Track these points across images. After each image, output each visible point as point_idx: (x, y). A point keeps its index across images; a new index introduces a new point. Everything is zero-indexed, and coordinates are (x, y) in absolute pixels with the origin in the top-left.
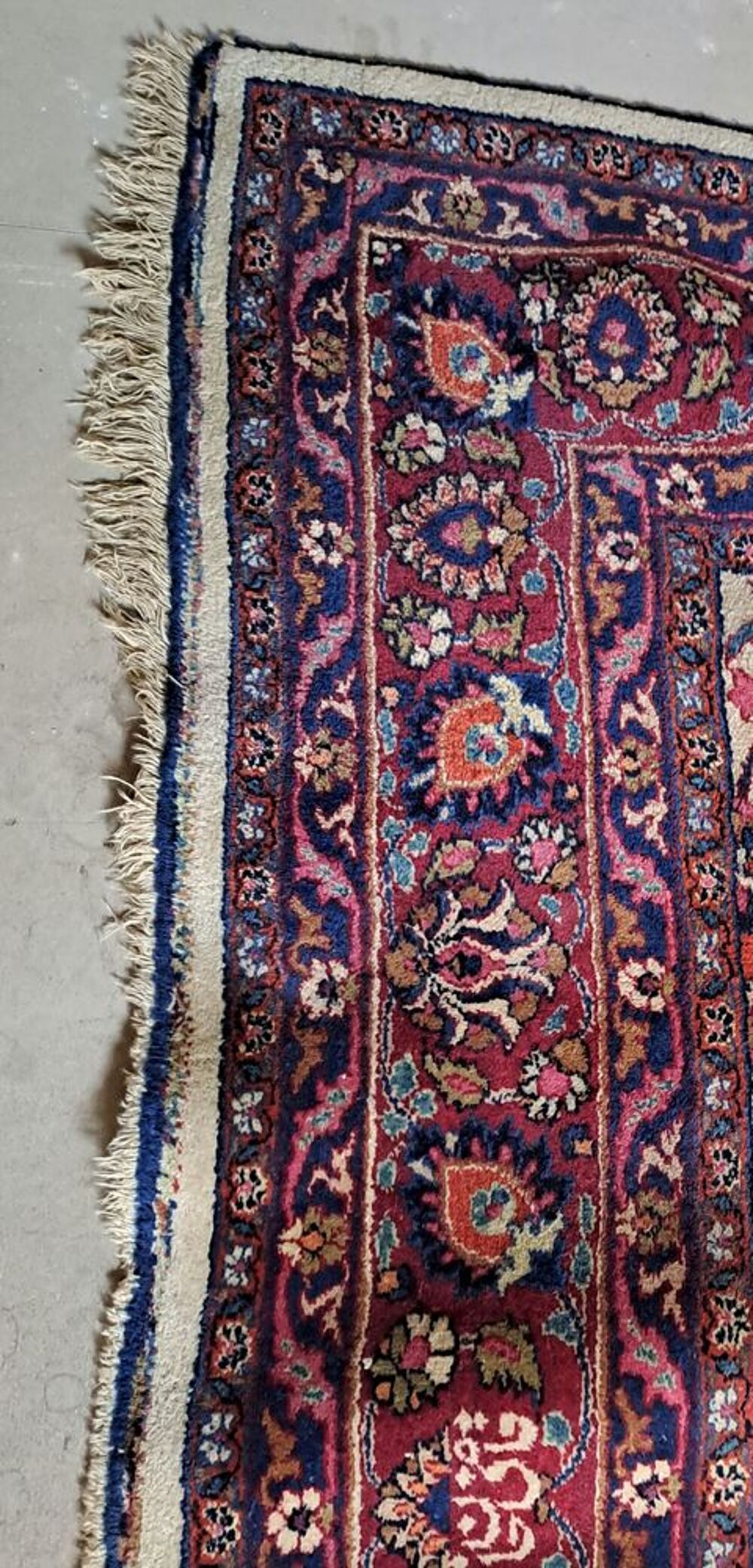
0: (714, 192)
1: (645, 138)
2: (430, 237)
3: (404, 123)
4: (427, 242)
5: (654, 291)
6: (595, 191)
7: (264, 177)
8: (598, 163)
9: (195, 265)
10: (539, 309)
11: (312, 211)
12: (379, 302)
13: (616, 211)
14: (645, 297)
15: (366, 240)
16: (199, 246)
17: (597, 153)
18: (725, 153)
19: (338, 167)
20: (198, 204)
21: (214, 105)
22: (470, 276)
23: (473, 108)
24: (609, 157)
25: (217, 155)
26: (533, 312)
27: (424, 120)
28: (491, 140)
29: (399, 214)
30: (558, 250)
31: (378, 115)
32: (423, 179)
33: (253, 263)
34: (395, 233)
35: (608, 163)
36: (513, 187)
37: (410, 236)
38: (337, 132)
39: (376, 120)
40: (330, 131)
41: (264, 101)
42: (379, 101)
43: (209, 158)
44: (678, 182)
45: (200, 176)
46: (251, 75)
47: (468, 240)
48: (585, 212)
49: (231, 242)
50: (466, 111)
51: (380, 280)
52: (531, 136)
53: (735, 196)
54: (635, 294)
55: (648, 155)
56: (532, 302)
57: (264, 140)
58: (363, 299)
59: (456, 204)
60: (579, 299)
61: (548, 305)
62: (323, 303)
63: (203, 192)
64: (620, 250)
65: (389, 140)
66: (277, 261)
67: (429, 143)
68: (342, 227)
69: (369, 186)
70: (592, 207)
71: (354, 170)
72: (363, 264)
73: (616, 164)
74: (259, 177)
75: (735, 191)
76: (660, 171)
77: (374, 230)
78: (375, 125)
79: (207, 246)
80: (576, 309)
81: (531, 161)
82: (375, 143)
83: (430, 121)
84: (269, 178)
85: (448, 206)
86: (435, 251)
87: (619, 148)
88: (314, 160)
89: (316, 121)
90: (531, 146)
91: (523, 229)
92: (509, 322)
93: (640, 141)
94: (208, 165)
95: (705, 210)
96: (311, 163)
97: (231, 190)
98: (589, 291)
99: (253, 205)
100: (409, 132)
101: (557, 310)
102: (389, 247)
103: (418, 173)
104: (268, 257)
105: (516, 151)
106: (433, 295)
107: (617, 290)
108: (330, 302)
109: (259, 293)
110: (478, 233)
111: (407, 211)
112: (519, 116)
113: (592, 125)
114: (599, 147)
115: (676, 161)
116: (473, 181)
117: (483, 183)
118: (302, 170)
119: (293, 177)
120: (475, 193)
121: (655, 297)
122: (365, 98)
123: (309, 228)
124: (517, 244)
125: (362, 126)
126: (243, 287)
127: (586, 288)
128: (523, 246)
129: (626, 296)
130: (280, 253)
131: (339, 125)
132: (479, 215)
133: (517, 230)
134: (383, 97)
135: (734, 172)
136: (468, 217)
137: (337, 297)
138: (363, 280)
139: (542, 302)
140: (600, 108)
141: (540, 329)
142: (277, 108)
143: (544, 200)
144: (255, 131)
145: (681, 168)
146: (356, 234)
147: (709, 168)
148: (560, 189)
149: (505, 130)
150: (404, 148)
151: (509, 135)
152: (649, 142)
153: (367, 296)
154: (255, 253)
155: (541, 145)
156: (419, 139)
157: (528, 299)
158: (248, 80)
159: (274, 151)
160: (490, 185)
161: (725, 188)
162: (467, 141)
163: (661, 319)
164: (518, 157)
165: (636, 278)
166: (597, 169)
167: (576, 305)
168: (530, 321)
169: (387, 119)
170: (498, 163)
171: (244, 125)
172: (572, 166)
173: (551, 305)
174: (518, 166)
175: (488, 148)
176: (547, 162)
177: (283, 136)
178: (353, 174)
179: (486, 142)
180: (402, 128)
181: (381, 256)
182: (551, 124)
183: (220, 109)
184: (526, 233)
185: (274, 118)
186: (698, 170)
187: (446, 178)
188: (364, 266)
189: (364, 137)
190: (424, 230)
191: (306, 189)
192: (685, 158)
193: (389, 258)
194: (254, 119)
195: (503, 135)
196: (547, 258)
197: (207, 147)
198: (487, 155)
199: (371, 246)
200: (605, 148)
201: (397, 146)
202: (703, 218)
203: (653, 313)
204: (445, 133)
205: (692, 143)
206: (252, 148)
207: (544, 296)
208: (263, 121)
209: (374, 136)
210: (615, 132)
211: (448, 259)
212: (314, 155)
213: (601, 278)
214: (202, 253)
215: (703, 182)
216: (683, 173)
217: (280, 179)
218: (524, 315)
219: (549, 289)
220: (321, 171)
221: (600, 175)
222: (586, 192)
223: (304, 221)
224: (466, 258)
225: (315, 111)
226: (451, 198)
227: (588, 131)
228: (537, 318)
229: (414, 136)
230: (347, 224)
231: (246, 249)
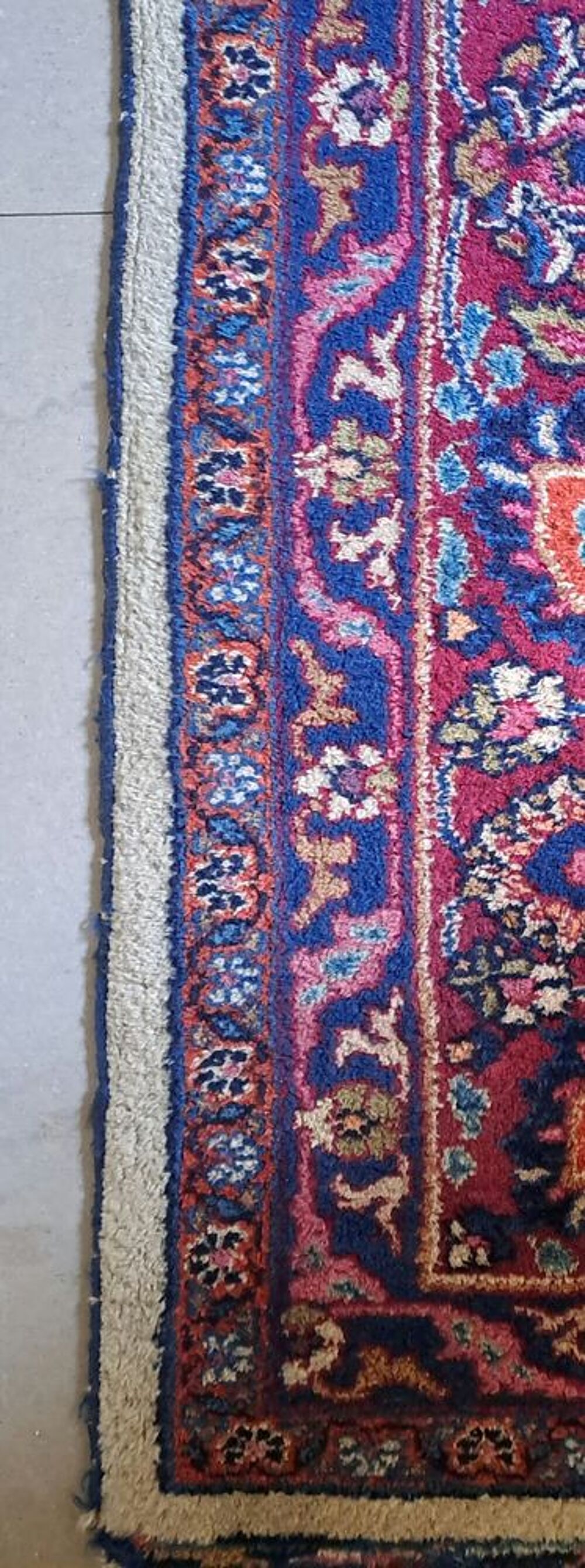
0: (249, 700)
1: (169, 822)
2: (432, 1178)
3: (211, 1229)
4: (443, 1180)
5: (514, 809)
6: (297, 903)
7: (347, 1452)
8: (236, 901)
9: (520, 1550)
10: (549, 991)
11: (406, 1370)
12: (549, 1255)
13: (337, 869)
14: (524, 821)
15: (446, 1279)
16: (487, 1545)
17: (217, 903)
18: (167, 682)
19: (311, 1334)
20: (410, 1554)
21: (221, 1542)
22: (495, 1108)
23: (163, 1116)
24: (221, 884)
25: (311, 1529)
26: (552, 1000)
27: (200, 1198)
28: (221, 1083)
29: (391, 1228)
30: (424, 962)
31: (201, 1275)
32: (315, 1193)
33: (507, 1458)
34: (433, 1234)
35: (238, 884)
36: (304, 1041)
37: (434, 1208)
38: (244, 1342)
39: (211, 1278)
40: (245, 1351)
41: (201, 1459)
42: (172, 1273)
43: (322, 1541)
44: (244, 763)
45: (357, 1556)
46: (151, 1484)
47: (423, 1116)
48: (343, 917)
49: (474, 1496)
50: (169, 1130)
51: (512, 1255)
52: (202, 1015)
53: (248, 662)
54: (521, 838)
55: (201, 814)
56: (540, 1003)
57: (275, 1456)
58: (547, 1281)
59: (351, 1134)
60: (532, 926)
61: (542, 978)
62: (563, 1346)
63: (386, 1546)
64: (428, 861)
65: (247, 1253)
66: (500, 1419)
67: (245, 1185)
68: (429, 1319)
69: (342, 1280)
70: (332, 907)
71: (312, 1305)
72: (489, 1281)
73: (234, 870)
74: (347, 1460)
75: (238, 662)
76: (228, 794)
77: (430, 1268)
78: (221, 1276)
79: (484, 1532)
80: (551, 931)
81: (251, 1014)
82: (257, 1276)
83: (200, 1186)
84: (348, 1442)
85: (358, 1148)
86: (457, 1168)
87: (201, 866)
88: (303, 1374)
89: (229, 1376)
90: (218, 1014)
91: (383, 1023)
92: (566, 1039)
93: (177, 829)
94: (336, 1544)
95: (287, 713)
96: (310, 1378)
97: (377, 1504)
98: (519, 910)
99: (400, 1466)
100: (231, 1221)
101: (551, 961)
102: (457, 1242)
103: (303, 1200)
104: (492, 1435)
105: (236, 1040)
106: (528, 1167)
107: (515, 867)
108: (560, 1333)
109: (557, 1446)
110: (403, 1096)
111: (384, 1215)
112: (167, 1039)
113: (162, 914)
114: (206, 900)
115: (203, 767)
116: (303, 1109)
117: (306, 1091)
118: (325, 1392)
119: (342, 1403)
120: (325, 1105)
121: (525, 808)
122: (169, 1296)
123: (438, 1373)
124: (418, 1033)
125: (228, 1298)
126: (551, 1474)
127: (513, 914)
128: (419, 1021)
129: (524, 852)
130: (483, 1416)
131: (231, 1338)
132: (366, 1097)
133: (387, 1032)
134: (162, 1268)
135: (201, 664)
136: (373, 1114)
137: (549, 1323)
138: (514, 1281)
139: (539, 986)
140: (123, 900)
141: (575, 989)
142: (213, 1439)
143: (321, 989)
144: (262, 1471)
145: (215, 757)
146: (439, 1296)
147: (204, 711)
148: (300, 961)
149: (197, 1061)
150: (259, 1227)
151: (207, 1054)
152: (176, 814)
153: (543, 1275)
154: (488, 1455)
155: (218, 998)
156: (237, 1203)
157: (533, 1009)
158: (164, 1489)
159: (295, 1439)
160: (307, 1080)
161: (239, 679)
162: (229, 1122)
163: (563, 798)
164: (247, 1036)
165: (487, 836)
166: (250, 903)
167: (541, 930)
168: (565, 1004)
169: (205, 1259)
170: (264, 1068)
171: (251, 1490)
172: (251, 945)
173: (544, 972)
174: (264, 1034)
175: (237, 1087)
176: (249, 987)
177: (264, 1426)
178: (325, 1308)
179: (226, 1091)
180: (222, 1233)
181: (473, 1251)
182: (173, 984)
183: (226, 1530)
184: (391, 1017)
185: (232, 1442)
186: (213, 728)
187: (305, 1155)
188: (492, 1281)
189: (248, 1295)
190: (418, 1188)
191: (362, 1383)
192: (193, 750)
193: (473, 1241)
194: (239, 1474)
195: (206, 1063)
196: (441, 982)
197: (302, 1547)
198: (248, 1088)
199: (460, 1270)
200: (204, 891)
201: (257, 1239)
202: (306, 716)
203: (556, 809)
204: (218, 1161)
205: (161, 740)
206: (293, 1474)
207: (529, 985)
208: (239, 1461)
209: (244, 1277)
210: (168, 874)
211: (469, 1145)
212: (293, 1374)
213: (492, 890)
214: (498, 1540)
215: (233, 717)
216: (225, 755)
217: (347, 1426)
218: (557, 1016)
219: (516, 977)
220: (324, 1359)
221: (262, 899)
222: (302, 918)
223: (423, 1383)
224: (461, 1115)
225: (209, 1377)
226: (342, 1145)
227: (174, 918)
228: (563, 994)
229: (233, 1212)
230: (423, 1312)
231: (484, 1470)
